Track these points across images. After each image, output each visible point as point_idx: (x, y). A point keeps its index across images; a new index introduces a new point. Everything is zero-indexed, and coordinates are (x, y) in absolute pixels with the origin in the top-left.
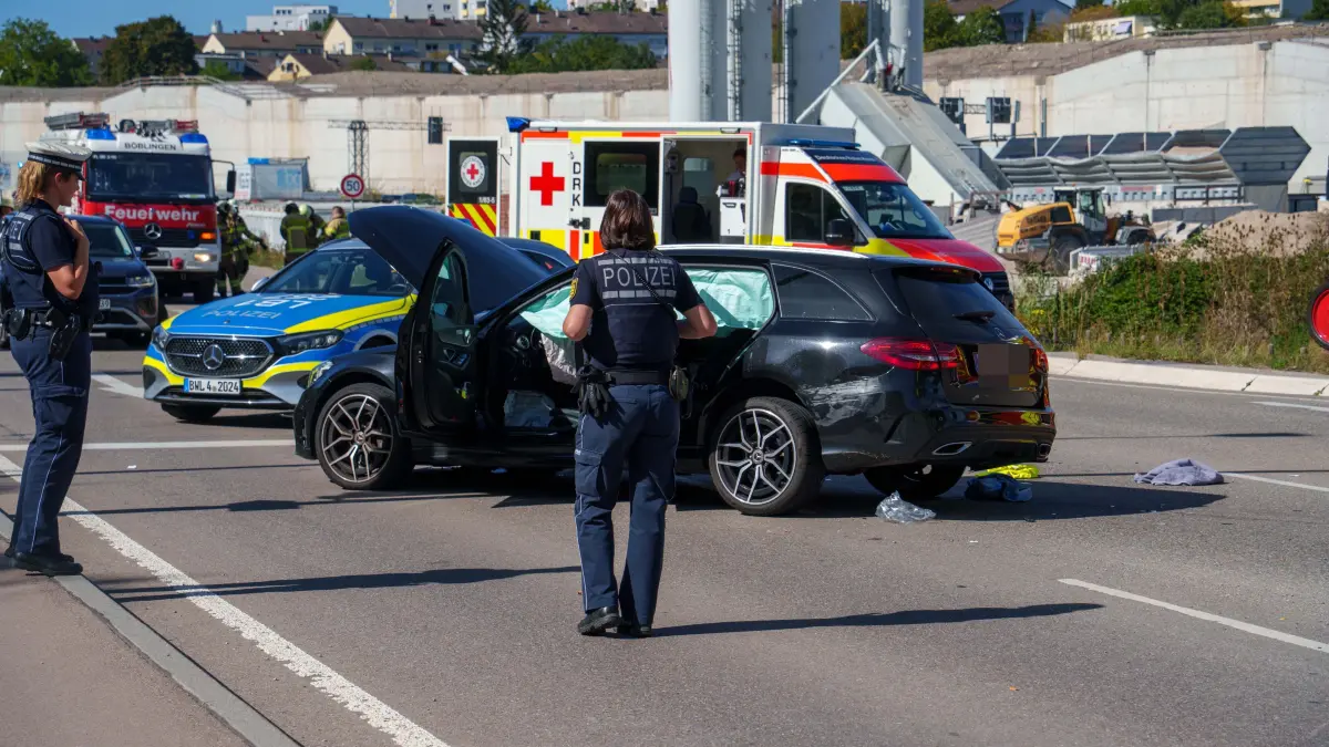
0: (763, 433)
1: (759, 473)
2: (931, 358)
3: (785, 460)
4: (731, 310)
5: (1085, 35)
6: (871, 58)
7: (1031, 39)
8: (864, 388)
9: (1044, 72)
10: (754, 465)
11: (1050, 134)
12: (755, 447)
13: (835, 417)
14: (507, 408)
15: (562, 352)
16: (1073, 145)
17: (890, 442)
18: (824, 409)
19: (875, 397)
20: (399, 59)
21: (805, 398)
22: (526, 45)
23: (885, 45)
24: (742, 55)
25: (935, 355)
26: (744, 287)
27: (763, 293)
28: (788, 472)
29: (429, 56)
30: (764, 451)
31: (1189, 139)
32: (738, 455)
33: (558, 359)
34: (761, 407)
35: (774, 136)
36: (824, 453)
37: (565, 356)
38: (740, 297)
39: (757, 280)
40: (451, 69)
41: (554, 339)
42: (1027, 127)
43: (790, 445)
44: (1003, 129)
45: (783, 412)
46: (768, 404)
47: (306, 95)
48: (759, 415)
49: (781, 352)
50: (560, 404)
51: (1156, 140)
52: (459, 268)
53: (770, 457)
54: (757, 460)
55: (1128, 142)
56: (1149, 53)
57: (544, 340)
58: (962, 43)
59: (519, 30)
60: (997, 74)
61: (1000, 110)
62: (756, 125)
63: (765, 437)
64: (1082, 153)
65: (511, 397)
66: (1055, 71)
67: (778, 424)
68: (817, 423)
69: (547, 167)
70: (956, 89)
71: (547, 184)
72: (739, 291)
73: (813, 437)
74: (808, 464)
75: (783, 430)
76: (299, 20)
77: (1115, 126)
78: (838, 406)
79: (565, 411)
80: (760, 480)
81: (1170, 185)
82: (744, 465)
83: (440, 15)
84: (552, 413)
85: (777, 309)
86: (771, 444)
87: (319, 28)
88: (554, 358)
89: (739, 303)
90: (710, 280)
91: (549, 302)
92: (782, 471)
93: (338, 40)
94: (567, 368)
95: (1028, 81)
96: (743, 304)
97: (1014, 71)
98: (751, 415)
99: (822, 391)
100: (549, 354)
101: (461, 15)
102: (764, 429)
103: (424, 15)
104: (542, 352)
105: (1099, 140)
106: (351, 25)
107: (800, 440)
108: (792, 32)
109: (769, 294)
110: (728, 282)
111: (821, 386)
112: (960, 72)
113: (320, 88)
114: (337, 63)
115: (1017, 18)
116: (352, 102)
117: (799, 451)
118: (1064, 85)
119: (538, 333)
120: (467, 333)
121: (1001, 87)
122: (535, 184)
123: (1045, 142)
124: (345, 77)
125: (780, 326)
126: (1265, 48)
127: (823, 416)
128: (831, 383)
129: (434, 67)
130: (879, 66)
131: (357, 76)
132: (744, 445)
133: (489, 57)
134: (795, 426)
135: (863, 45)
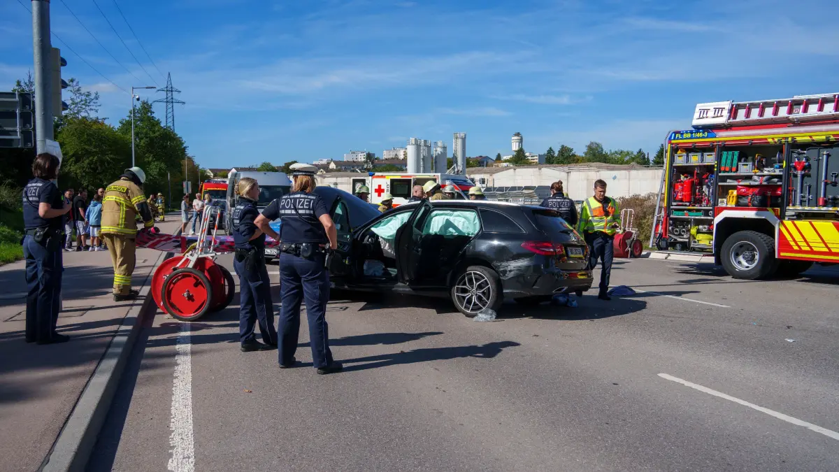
0: (476, 282)
1: (474, 299)
2: (552, 250)
3: (487, 294)
4: (460, 228)
5: (498, 166)
6: (454, 169)
7: (486, 166)
8: (522, 263)
9: (491, 173)
10: (472, 296)
11: (495, 186)
12: (473, 288)
13: (510, 275)
14: (365, 267)
15: (387, 244)
16: (501, 189)
17: (534, 287)
18: (505, 272)
19: (528, 267)
20: (346, 170)
21: (496, 267)
22: (374, 166)
23: (457, 165)
24: (424, 167)
25: (553, 248)
26: (465, 218)
27: (474, 220)
28: (488, 299)
29: (352, 169)
30: (477, 289)
31: (527, 188)
32: (465, 291)
33: (386, 247)
34: (474, 271)
35: (444, 177)
36: (504, 291)
37: (389, 246)
38: (464, 223)
39: (471, 215)
40: (357, 172)
41: (384, 239)
42: (490, 185)
43: (489, 288)
44: (484, 185)
45: (485, 272)
46: (479, 269)
47: (325, 177)
48: (475, 274)
49: (484, 246)
50: (387, 266)
51: (520, 188)
52: (344, 208)
53: (479, 293)
54: (474, 293)
55: (513, 188)
56: (515, 169)
57: (380, 240)
58: (472, 167)
59: (372, 163)
60: (481, 173)
61: (483, 181)
62: (439, 174)
63: (478, 284)
64: (503, 191)
65: (366, 262)
66: (494, 173)
67: (484, 278)
68: (501, 278)
69: (380, 186)
70: (472, 176)
71: (379, 191)
72: (463, 220)
73: (499, 284)
74: (497, 297)
75: (486, 281)
76: (324, 162)
77: (510, 185)
78: (510, 271)
79: (389, 269)
80: (475, 302)
81: (523, 199)
82: (468, 296)
83: (355, 160)
84: (384, 269)
85: (481, 227)
86: (480, 287)
87: (329, 164)
88: (384, 247)
89: (463, 225)
90: (451, 215)
91: (382, 224)
92: (484, 298)
93: (332, 166)
94: (389, 251)
95: (488, 175)
96: (465, 225)
97: (485, 173)
98: (471, 274)
99: (504, 264)
100: (382, 245)
101: (360, 160)
102: (477, 280)
103: (352, 160)
104: (379, 244)
105: (506, 188)
106: (335, 163)
107: (494, 286)
108: (436, 162)
109: (477, 221)
110: (459, 216)
111: (503, 261)
112: (473, 173)
113: (327, 176)
114: (332, 170)
115: (483, 162)
116: (335, 179)
117: (493, 290)
118: (496, 176)
119: (378, 236)
120: (348, 236)
121: (482, 176)
122: (376, 191)
123: (494, 188)
124: (333, 173)
125: (483, 236)
126: (540, 169)
127: (504, 275)
128: (508, 260)
129: (353, 171)
130: (456, 170)
131: (336, 173)
132: (467, 287)
133: (365, 169)
134: (491, 279)
135: (452, 165)
